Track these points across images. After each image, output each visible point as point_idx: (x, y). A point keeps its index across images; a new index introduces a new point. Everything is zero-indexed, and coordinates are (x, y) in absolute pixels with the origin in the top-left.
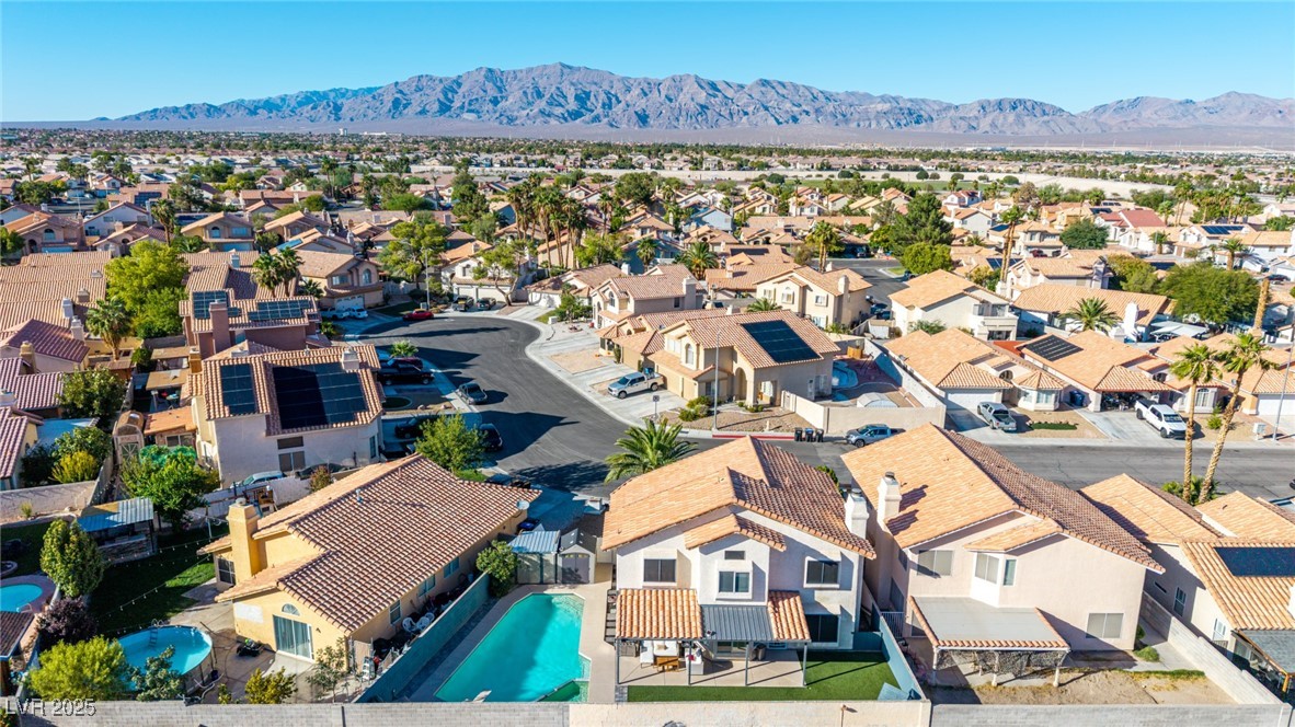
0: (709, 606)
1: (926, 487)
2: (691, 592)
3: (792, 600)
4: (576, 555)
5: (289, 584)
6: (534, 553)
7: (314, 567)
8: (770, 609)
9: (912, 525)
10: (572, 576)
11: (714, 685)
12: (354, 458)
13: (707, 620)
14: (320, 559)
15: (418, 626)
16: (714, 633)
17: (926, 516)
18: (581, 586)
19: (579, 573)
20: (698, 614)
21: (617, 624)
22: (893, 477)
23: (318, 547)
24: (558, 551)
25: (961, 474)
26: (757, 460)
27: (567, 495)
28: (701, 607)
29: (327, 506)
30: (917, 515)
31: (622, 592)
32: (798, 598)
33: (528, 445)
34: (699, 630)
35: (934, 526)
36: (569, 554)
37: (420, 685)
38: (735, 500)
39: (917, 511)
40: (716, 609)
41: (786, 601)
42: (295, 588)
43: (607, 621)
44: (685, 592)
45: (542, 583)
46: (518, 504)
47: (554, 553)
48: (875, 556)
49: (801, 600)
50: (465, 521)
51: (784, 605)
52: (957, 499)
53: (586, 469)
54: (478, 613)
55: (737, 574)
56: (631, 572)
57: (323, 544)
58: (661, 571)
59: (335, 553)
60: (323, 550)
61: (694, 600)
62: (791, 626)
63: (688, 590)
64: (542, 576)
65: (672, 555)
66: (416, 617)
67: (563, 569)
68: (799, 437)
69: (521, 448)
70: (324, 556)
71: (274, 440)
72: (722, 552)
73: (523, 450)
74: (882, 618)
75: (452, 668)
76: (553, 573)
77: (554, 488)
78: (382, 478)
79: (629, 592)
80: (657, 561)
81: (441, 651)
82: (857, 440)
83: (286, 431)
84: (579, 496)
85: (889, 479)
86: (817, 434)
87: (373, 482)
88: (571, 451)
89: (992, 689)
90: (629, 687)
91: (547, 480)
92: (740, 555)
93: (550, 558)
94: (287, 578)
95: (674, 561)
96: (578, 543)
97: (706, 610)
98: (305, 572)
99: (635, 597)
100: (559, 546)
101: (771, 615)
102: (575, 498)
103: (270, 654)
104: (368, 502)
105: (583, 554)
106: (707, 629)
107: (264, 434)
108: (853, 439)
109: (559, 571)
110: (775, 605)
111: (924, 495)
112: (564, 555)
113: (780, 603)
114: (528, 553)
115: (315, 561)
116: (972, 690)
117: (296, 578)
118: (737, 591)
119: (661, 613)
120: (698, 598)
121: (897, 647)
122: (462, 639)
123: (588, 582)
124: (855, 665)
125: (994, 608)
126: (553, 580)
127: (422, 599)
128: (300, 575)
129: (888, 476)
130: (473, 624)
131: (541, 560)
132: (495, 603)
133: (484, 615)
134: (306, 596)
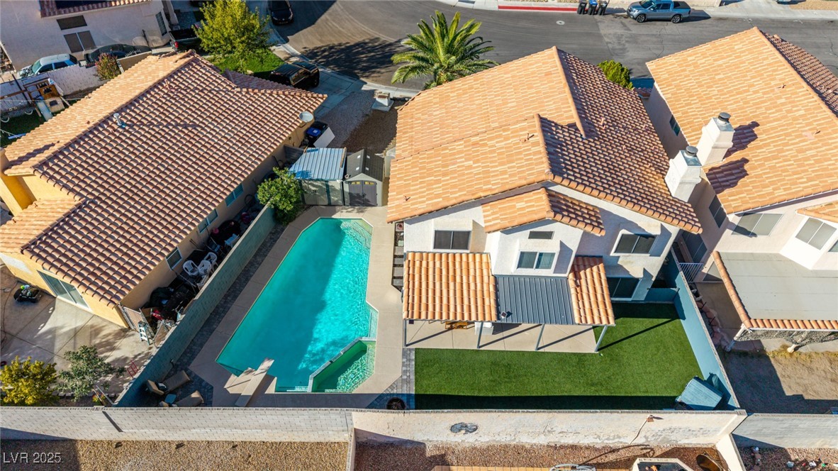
0: (504, 276)
1: (755, 124)
2: (484, 256)
3: (595, 268)
4: (363, 182)
5: (37, 251)
6: (317, 180)
7: (67, 223)
8: (571, 283)
9: (741, 182)
10: (360, 200)
11: (502, 349)
12: (145, 36)
13: (501, 294)
14: (74, 212)
15: (200, 269)
16: (509, 314)
17: (759, 171)
18: (369, 208)
19: (366, 197)
20: (492, 289)
21: (405, 264)
22: (727, 120)
23: (71, 195)
24: (344, 179)
25: (802, 112)
26: (567, 89)
27: (356, 82)
28: (495, 277)
29: (85, 134)
30: (746, 167)
31: (410, 258)
32: (601, 266)
33: (319, 17)
34: (494, 312)
35: (770, 189)
36: (356, 182)
37: (202, 345)
38: (550, 177)
39: (745, 161)
40: (511, 279)
41: (588, 271)
42: (44, 255)
43: (395, 256)
44: (478, 256)
45: (330, 205)
46: (301, 116)
47: (339, 181)
48: (701, 231)
49: (605, 267)
50: (243, 141)
51: (586, 274)
52: (800, 151)
53: (373, 49)
54: (264, 244)
55: (541, 254)
56: (420, 238)
57: (78, 189)
58: (451, 240)
59: (92, 202)
60: (77, 198)
61: (488, 268)
62: (594, 306)
63: (481, 254)
64: (329, 199)
65: (468, 227)
66: (197, 257)
67: (350, 193)
68: (582, 10)
69: (311, 21)
70: (79, 207)
71: (52, 20)
72: (527, 232)
73: (313, 23)
74: (681, 274)
75: (236, 322)
76: (340, 197)
77: (342, 73)
78: (148, 92)
79: (417, 256)
80: (450, 232)
81: (226, 297)
82: (639, 15)
83: (62, 11)
84: (369, 85)
85: (722, 123)
86: (601, 6)
87: (137, 99)
88: (360, 25)
89: (788, 356)
90: (417, 350)
91: (336, 63)
92: (548, 235)
93: (336, 184)
94: (34, 243)
95: (468, 233)
96: (364, 171)
97: (501, 281)
98: (56, 232)
99: (424, 263)
100: (345, 173)
101: (573, 291)
102: (365, 88)
103: (51, 300)
104: (131, 127)
105: (369, 182)
106: (503, 311)
107: (39, 13)
108: (636, 13)
109: (347, 197)
110: (577, 277)
111: (754, 137)
112: (350, 182)
113: (582, 273)
114: (312, 180)
115: (68, 215)
116: (768, 357)
117: (45, 242)
118: (537, 267)
119: (451, 284)
120: (493, 266)
121: (694, 303)
122: (247, 280)
123: (375, 205)
124: (648, 322)
125: (806, 270)
126: (341, 202)
127: (204, 234)
128: (50, 237)
129: (721, 118)
130: (259, 259)
131: (327, 186)
132: (283, 230)
133: (271, 246)
134: (59, 265)
